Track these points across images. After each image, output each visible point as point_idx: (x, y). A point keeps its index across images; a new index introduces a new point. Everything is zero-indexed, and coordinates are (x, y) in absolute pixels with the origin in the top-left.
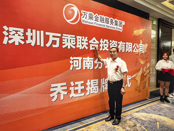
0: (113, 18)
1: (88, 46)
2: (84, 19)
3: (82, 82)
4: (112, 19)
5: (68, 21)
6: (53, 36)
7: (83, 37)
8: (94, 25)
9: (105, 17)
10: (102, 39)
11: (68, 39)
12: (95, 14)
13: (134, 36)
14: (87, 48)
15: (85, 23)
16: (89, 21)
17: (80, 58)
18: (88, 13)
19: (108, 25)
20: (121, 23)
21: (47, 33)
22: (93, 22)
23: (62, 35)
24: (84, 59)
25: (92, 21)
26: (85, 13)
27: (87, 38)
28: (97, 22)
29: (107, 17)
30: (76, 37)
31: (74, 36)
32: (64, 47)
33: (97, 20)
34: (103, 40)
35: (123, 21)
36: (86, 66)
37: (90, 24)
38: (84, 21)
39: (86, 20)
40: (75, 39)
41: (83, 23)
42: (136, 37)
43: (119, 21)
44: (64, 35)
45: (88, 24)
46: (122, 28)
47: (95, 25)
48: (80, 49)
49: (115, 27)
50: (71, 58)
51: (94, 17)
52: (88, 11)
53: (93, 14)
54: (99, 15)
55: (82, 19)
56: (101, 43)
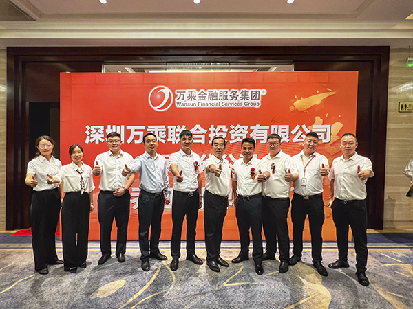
2: (180, 101)
5: (155, 108)
6: (135, 130)
7: (178, 126)
8: (197, 106)
12: (198, 91)
15: (181, 106)
19: (226, 101)
20: (256, 94)
21: (128, 128)
23: (147, 128)
26: (180, 92)
28: (203, 102)
29: (223, 90)
30: (166, 128)
31: (164, 127)
34: (215, 127)
35: (261, 88)
37: (190, 106)
39: (183, 102)
41: (178, 107)
43: (252, 91)
44: (149, 127)
45: (187, 107)
46: (259, 101)
47: (200, 106)
48: (173, 142)
51: (197, 95)
52: (186, 89)
53: (196, 91)
54: (206, 90)
55: (177, 101)
56: (212, 132)
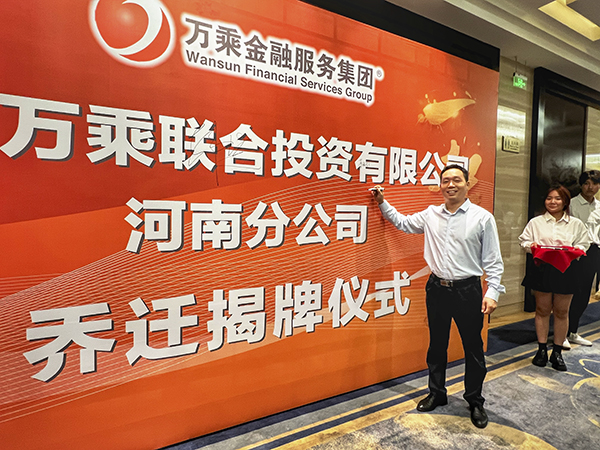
0: (330, 52)
1: (217, 156)
2: (195, 47)
3: (189, 299)
4: (328, 55)
5: (117, 53)
6: (39, 113)
7: (192, 122)
9: (293, 47)
10: (280, 133)
11: (113, 127)
13: (426, 123)
14: (209, 165)
16: (222, 56)
17: (177, 206)
18: (216, 24)
19: (309, 77)
20: (366, 74)
21: (5, 99)
22: (238, 64)
23: (85, 111)
24: (194, 207)
25: (232, 59)
27: (208, 124)
28: (258, 65)
29: (304, 48)
31: (147, 115)
32: (94, 157)
33: (256, 54)
34: (287, 136)
35: (376, 65)
36: (206, 237)
37: (224, 71)
38: (193, 56)
39: (203, 52)
40: (150, 126)
41: (192, 64)
42: (434, 126)
43: (360, 67)
44: (93, 108)
45: (217, 69)
46: (371, 92)
48: (179, 166)
49: (343, 85)
50: (133, 204)
51: (242, 43)
53: (240, 32)
54: (265, 37)
55: (185, 47)
